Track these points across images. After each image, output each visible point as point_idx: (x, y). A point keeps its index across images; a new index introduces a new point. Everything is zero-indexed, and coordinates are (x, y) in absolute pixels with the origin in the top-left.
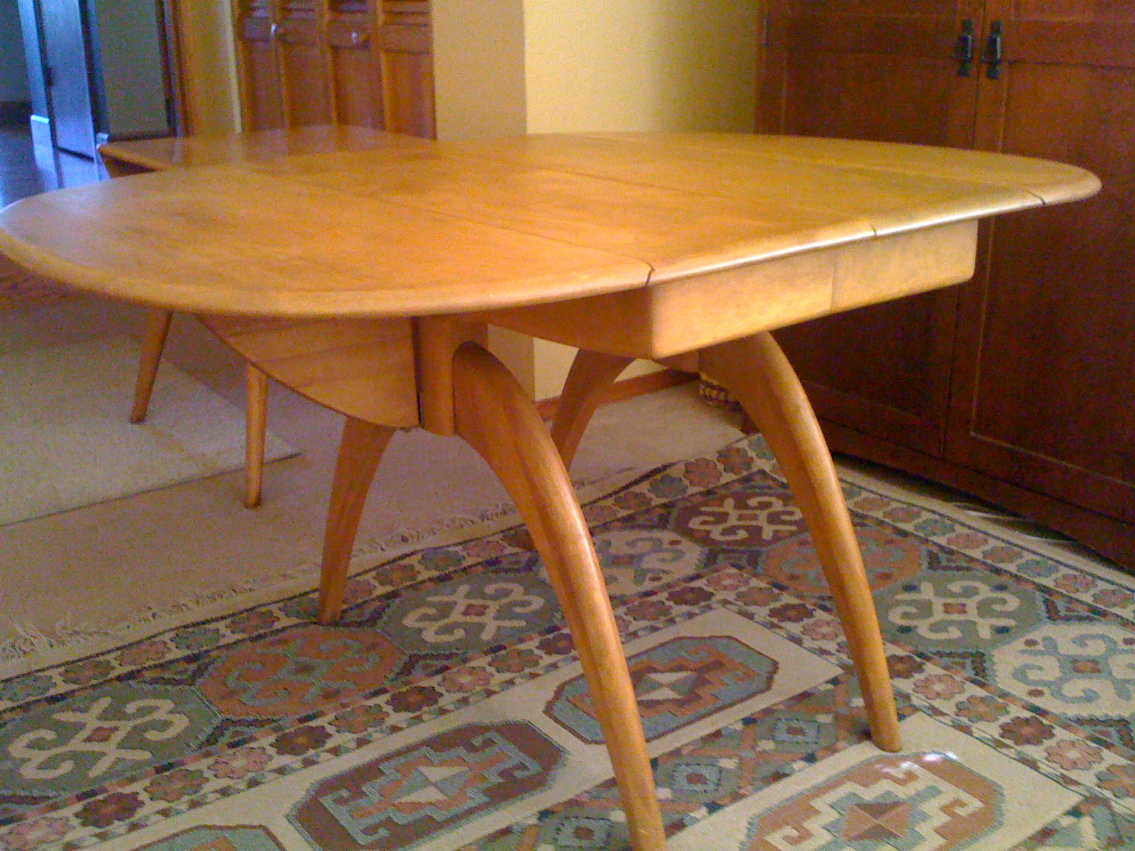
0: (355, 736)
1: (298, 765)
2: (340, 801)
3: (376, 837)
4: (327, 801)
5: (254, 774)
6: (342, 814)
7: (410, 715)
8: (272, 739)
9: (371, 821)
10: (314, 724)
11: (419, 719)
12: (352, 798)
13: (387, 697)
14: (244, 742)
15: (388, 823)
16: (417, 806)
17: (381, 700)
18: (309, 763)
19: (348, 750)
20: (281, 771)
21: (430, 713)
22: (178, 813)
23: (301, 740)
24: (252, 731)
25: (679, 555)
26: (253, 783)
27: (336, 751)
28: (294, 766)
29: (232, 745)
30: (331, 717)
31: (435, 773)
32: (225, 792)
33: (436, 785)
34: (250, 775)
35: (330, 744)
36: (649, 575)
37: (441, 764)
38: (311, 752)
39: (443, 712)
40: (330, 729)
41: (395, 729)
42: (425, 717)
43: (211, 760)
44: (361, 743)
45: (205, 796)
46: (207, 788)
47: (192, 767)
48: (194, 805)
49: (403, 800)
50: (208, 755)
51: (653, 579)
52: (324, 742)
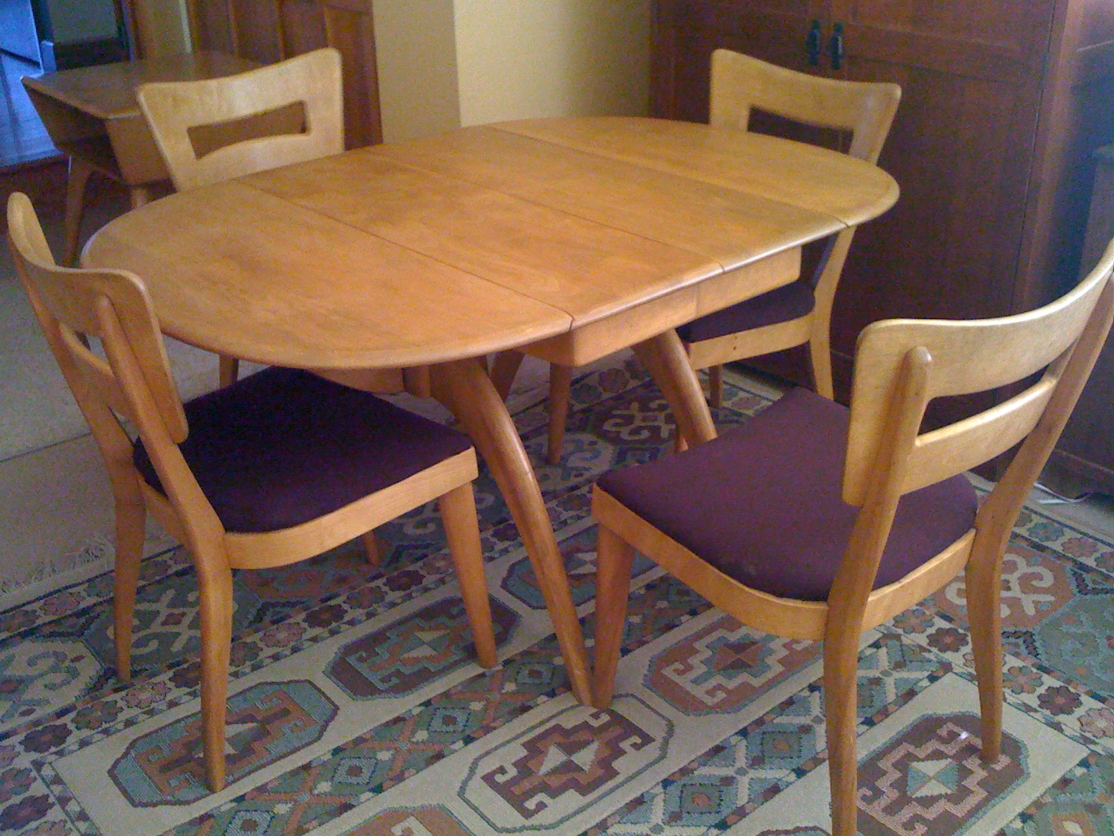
0: (365, 611)
1: (326, 634)
2: (361, 660)
3: (391, 684)
4: (352, 660)
5: (294, 643)
6: (363, 669)
7: (402, 593)
8: (303, 615)
9: (386, 673)
10: (332, 603)
11: (409, 597)
12: (369, 657)
13: (384, 580)
14: (282, 619)
15: (398, 673)
16: (417, 660)
17: (380, 582)
18: (333, 633)
19: (360, 622)
20: (315, 640)
21: (417, 591)
22: (245, 674)
23: (326, 616)
24: (286, 610)
25: (596, 455)
26: (295, 650)
27: (352, 623)
28: (323, 635)
29: (274, 622)
30: (343, 598)
31: (427, 636)
32: (276, 658)
33: (428, 644)
34: (292, 644)
35: (347, 618)
36: (575, 473)
37: (430, 629)
38: (334, 624)
39: (426, 590)
40: (345, 607)
41: (393, 605)
42: (414, 595)
43: (261, 634)
44: (370, 616)
45: (261, 661)
46: (262, 655)
47: (249, 640)
48: (255, 668)
49: (406, 656)
50: (257, 631)
51: (576, 476)
52: (342, 617)
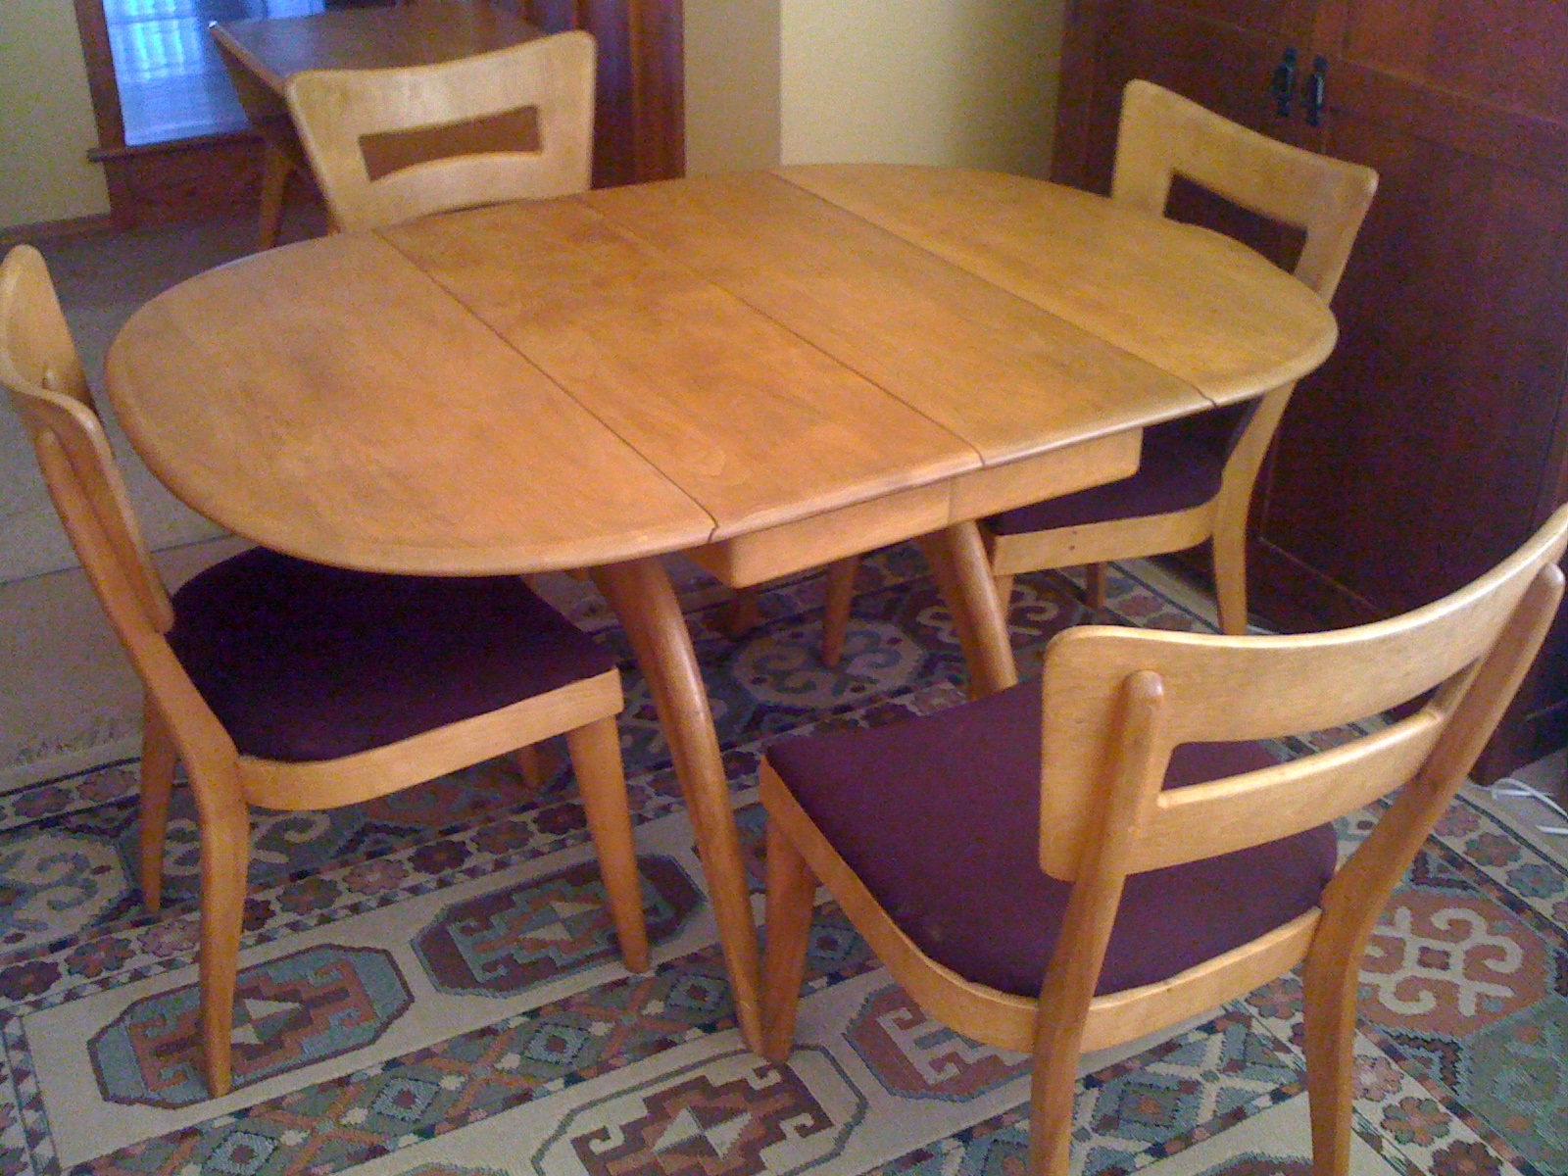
0: (495, 857)
1: (433, 885)
2: (466, 931)
3: (495, 974)
4: (453, 930)
5: (386, 891)
6: (464, 946)
7: (553, 837)
8: (411, 852)
9: (492, 957)
10: (456, 838)
11: (562, 844)
12: (479, 929)
14: (382, 853)
15: (509, 960)
16: (542, 944)
17: (528, 816)
18: (443, 884)
19: (484, 873)
20: (415, 890)
21: (574, 837)
22: (306, 928)
23: (441, 857)
24: (392, 840)
26: (385, 902)
27: (472, 873)
28: (428, 885)
29: (371, 855)
30: (472, 833)
31: (565, 909)
32: (355, 909)
33: (563, 921)
34: (382, 892)
35: (468, 864)
36: (853, 684)
37: (576, 899)
38: (448, 871)
40: (472, 847)
41: (536, 854)
42: (569, 842)
43: (346, 871)
44: (500, 865)
45: (335, 911)
46: (339, 902)
47: (327, 877)
48: (325, 920)
49: (529, 936)
50: (344, 864)
51: (854, 690)
52: (462, 861)
